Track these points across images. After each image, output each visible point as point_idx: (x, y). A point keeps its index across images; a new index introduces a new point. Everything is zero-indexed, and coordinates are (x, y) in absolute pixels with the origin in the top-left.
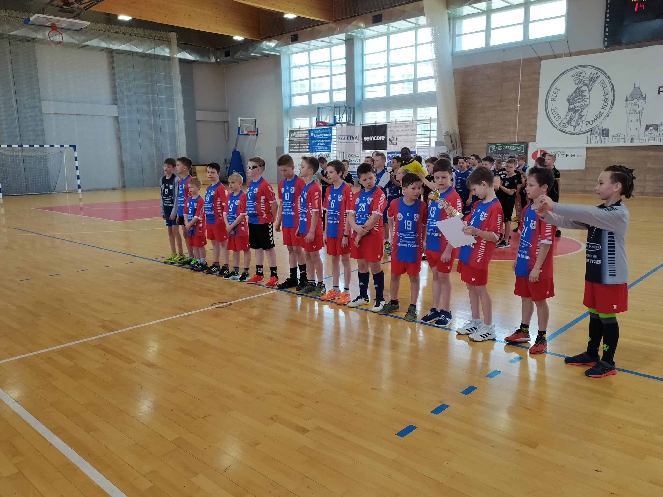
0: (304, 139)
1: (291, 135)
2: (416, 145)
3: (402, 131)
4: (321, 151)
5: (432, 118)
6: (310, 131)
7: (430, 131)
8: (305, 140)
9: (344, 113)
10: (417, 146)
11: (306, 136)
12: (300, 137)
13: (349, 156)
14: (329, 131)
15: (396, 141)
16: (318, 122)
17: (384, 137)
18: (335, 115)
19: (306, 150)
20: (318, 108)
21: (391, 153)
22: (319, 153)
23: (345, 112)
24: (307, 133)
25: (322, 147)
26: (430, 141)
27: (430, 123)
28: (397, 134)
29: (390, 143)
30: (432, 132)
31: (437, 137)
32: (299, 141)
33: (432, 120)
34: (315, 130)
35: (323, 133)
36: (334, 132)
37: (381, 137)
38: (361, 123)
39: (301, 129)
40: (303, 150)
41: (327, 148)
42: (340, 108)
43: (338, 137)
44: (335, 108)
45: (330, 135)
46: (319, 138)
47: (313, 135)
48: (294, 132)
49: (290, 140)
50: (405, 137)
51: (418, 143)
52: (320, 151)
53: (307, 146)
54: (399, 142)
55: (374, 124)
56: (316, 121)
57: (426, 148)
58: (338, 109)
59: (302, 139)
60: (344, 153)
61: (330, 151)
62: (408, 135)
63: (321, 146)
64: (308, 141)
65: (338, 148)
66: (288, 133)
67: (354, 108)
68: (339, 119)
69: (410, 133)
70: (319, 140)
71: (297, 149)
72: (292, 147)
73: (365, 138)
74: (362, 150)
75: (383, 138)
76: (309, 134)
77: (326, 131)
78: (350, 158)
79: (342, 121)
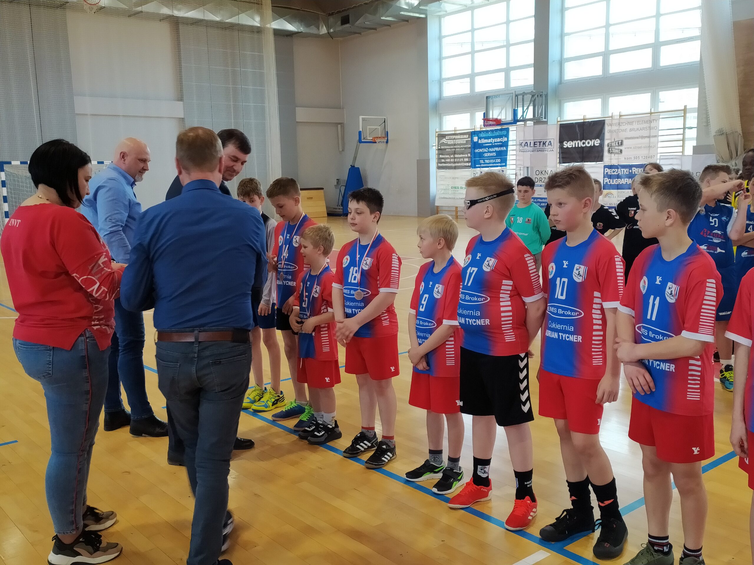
0: (461, 146)
1: (442, 141)
2: (658, 153)
3: (631, 130)
4: (490, 165)
5: (688, 107)
6: (473, 133)
7: (684, 128)
8: (464, 149)
9: (530, 105)
10: (659, 155)
11: (465, 142)
12: (455, 145)
13: (538, 173)
14: (504, 133)
15: (620, 148)
16: (486, 119)
17: (599, 142)
18: (515, 107)
19: (465, 164)
20: (487, 97)
21: (611, 167)
22: (486, 169)
23: (532, 102)
24: (467, 137)
25: (492, 159)
26: (683, 146)
27: (685, 117)
28: (622, 136)
29: (609, 151)
30: (687, 130)
31: (698, 139)
32: (454, 150)
33: (687, 110)
34: (480, 132)
35: (494, 137)
36: (513, 135)
37: (593, 141)
38: (559, 120)
39: (458, 132)
40: (459, 164)
41: (499, 160)
42: (523, 96)
43: (518, 143)
44: (517, 96)
45: (506, 139)
46: (486, 145)
47: (477, 141)
48: (446, 137)
49: (439, 150)
50: (636, 140)
51: (660, 150)
52: (488, 165)
53: (466, 158)
54: (625, 148)
55: (582, 121)
56: (483, 118)
57: (675, 158)
58: (520, 97)
59: (459, 147)
60: (528, 168)
61: (506, 166)
62: (643, 137)
63: (490, 158)
64: (469, 150)
65: (519, 160)
66: (437, 138)
67: (546, 96)
68: (522, 114)
69: (645, 133)
70: (487, 149)
71: (450, 162)
72: (443, 161)
73: (564, 144)
74: (560, 163)
75: (597, 142)
76: (470, 139)
77: (497, 134)
78: (538, 177)
79: (528, 117)
